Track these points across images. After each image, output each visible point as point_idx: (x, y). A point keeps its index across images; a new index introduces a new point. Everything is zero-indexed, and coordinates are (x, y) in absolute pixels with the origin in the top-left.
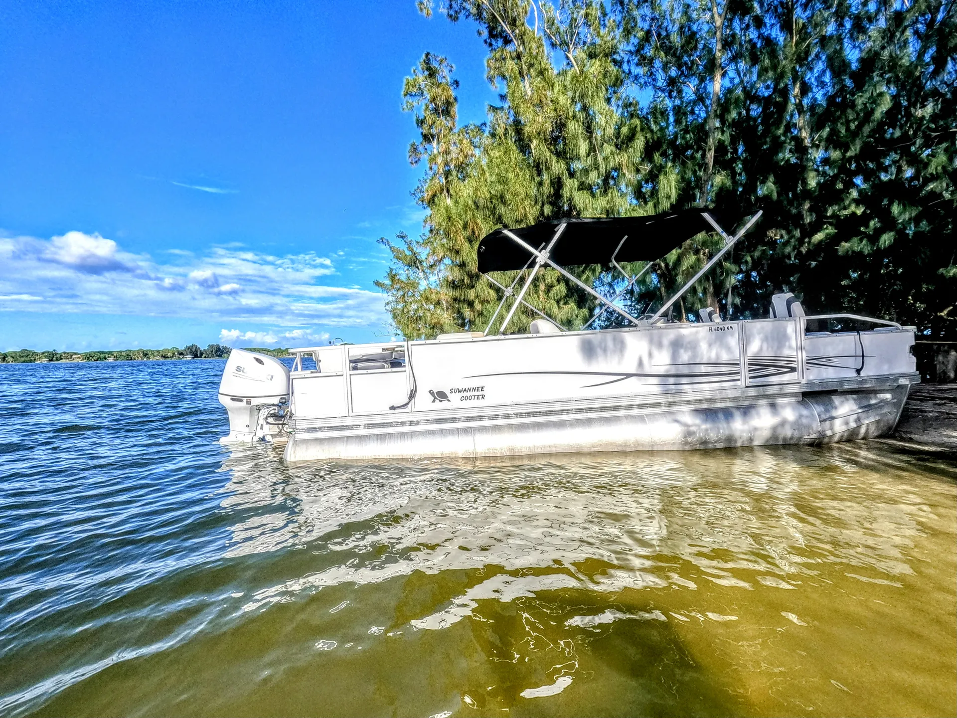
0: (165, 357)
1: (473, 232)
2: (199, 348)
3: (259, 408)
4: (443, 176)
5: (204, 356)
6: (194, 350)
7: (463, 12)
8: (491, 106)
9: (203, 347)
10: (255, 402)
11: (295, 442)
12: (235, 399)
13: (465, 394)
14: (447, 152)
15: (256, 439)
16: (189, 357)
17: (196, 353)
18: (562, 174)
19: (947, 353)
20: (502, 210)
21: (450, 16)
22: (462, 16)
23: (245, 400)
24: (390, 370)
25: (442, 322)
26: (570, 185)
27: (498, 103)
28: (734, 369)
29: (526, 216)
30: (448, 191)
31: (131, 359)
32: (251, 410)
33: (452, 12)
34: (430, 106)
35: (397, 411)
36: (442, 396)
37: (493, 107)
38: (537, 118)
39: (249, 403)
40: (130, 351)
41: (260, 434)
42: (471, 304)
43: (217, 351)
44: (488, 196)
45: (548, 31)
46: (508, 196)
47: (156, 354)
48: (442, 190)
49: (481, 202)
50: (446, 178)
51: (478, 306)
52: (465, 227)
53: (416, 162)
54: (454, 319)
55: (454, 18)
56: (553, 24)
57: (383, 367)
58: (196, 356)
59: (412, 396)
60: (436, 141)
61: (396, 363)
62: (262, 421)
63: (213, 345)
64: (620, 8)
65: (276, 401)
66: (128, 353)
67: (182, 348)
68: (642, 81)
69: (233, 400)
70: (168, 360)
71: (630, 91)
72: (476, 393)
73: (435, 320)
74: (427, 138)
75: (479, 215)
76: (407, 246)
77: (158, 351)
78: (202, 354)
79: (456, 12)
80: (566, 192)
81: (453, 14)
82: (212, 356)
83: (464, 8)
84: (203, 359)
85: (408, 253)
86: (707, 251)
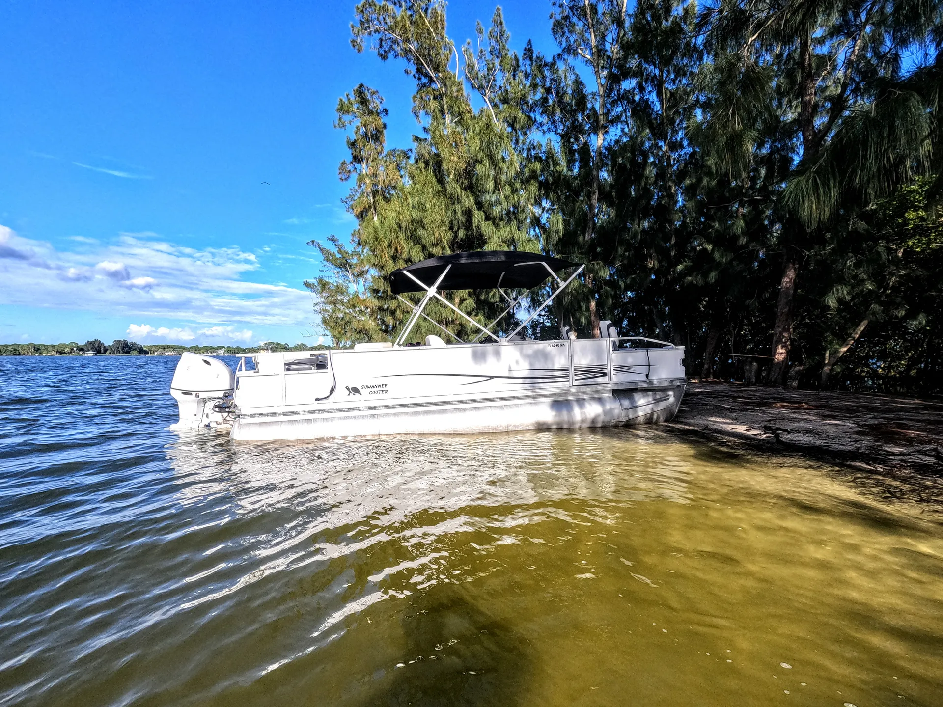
0: (62, 353)
1: (397, 250)
2: (103, 344)
3: (205, 401)
4: (371, 195)
5: (108, 352)
6: (97, 346)
7: (392, 52)
8: (416, 137)
9: (108, 342)
10: (202, 395)
11: (240, 425)
12: (186, 393)
13: (373, 389)
14: (375, 175)
15: (202, 425)
16: (90, 354)
17: (98, 348)
18: (471, 207)
19: (751, 363)
20: (420, 232)
21: (380, 55)
22: (391, 56)
23: (194, 394)
24: (316, 371)
25: (367, 327)
26: (478, 216)
27: (422, 135)
28: (564, 373)
29: (441, 241)
30: (375, 209)
31: (19, 354)
32: (199, 402)
33: (382, 52)
34: (361, 130)
35: (320, 401)
36: (356, 390)
37: (418, 138)
38: (452, 158)
39: (197, 396)
40: (19, 345)
41: (206, 421)
42: (393, 313)
43: (123, 348)
44: (409, 219)
45: (468, 75)
46: (426, 221)
47: (50, 349)
48: (370, 207)
49: (404, 224)
50: (374, 198)
51: (399, 315)
52: (390, 246)
53: (346, 179)
54: (378, 325)
55: (384, 57)
56: (472, 69)
57: (311, 369)
58: (98, 352)
59: (332, 391)
60: (365, 163)
61: (321, 366)
62: (207, 411)
63: (120, 341)
64: (529, 63)
65: (221, 394)
66: (16, 347)
67: (82, 343)
68: (545, 128)
69: (184, 393)
70: (65, 355)
71: (535, 136)
72: (381, 389)
73: (361, 327)
74: (357, 159)
75: (402, 236)
76: (337, 249)
77: (53, 346)
78: (106, 350)
79: (385, 52)
80: (475, 221)
81: (383, 53)
82: (119, 352)
83: (394, 49)
84: (107, 355)
85: (338, 256)
86: (591, 275)
